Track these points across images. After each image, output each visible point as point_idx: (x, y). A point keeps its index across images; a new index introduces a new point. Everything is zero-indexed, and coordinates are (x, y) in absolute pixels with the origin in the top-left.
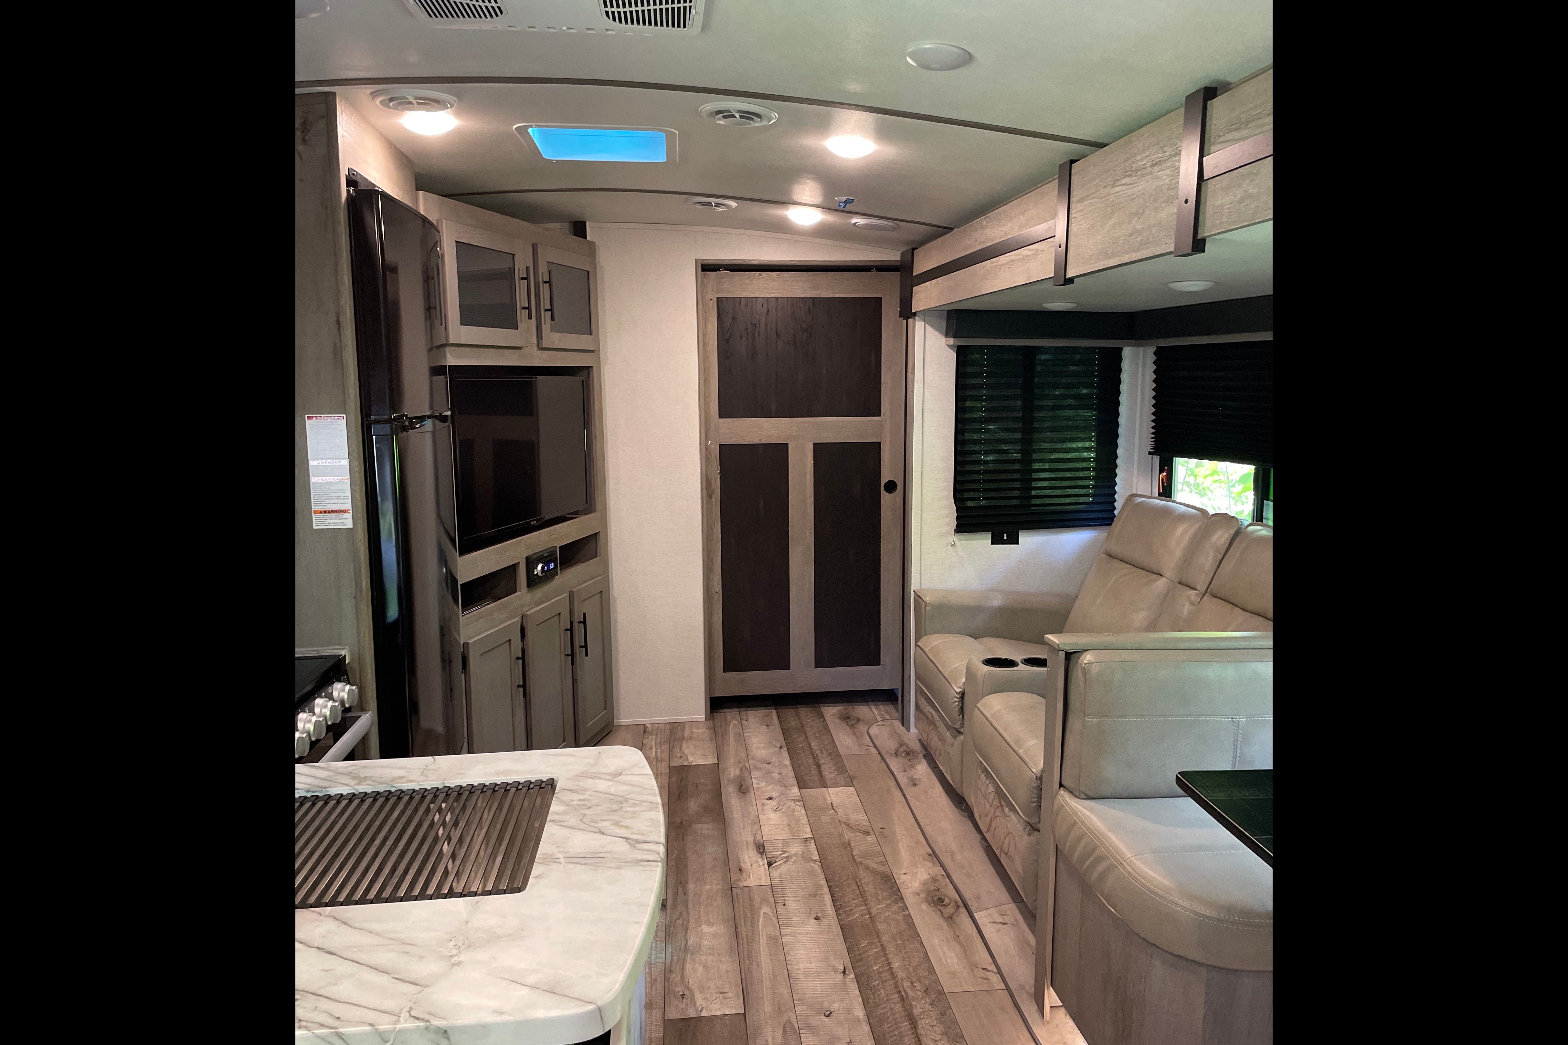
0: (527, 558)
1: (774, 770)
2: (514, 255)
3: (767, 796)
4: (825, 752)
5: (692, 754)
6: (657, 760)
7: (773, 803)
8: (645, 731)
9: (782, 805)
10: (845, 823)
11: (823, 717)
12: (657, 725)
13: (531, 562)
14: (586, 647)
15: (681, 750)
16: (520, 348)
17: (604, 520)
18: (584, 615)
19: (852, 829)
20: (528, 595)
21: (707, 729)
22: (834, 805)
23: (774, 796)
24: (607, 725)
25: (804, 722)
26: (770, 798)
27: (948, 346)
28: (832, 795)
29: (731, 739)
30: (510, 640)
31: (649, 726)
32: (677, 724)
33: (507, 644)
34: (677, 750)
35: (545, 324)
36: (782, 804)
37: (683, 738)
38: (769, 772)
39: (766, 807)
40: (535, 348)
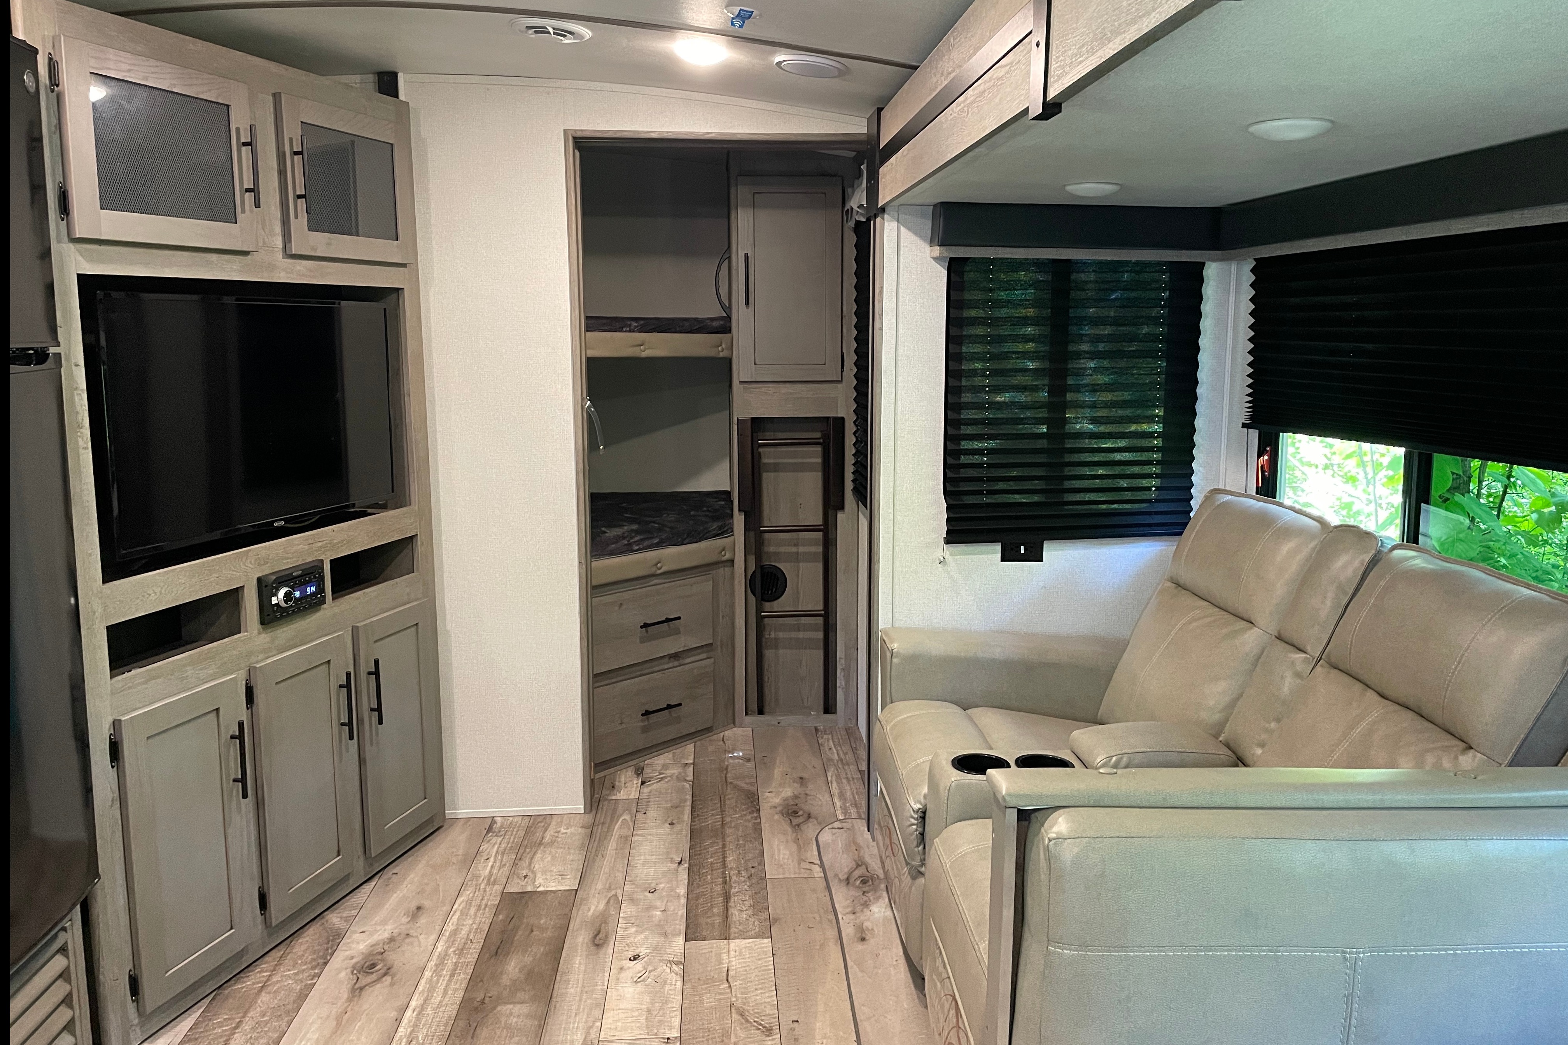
0: (259, 580)
1: (658, 903)
2: (228, 106)
3: (630, 954)
4: (743, 873)
5: (544, 872)
6: (489, 880)
7: (638, 966)
8: (490, 830)
9: (650, 972)
10: (737, 1009)
11: (758, 810)
12: (511, 819)
13: (266, 586)
14: (379, 710)
15: (530, 864)
16: (246, 253)
17: (426, 516)
18: (377, 662)
19: (747, 1021)
20: (263, 635)
21: (582, 827)
22: (731, 973)
23: (643, 951)
24: (430, 821)
25: (728, 819)
26: (635, 958)
27: (935, 259)
28: (732, 953)
29: (612, 845)
30: (217, 710)
31: (499, 820)
32: (541, 818)
33: (214, 714)
34: (525, 863)
35: (296, 217)
36: (650, 968)
37: (541, 844)
38: (650, 908)
39: (623, 975)
40: (280, 255)
